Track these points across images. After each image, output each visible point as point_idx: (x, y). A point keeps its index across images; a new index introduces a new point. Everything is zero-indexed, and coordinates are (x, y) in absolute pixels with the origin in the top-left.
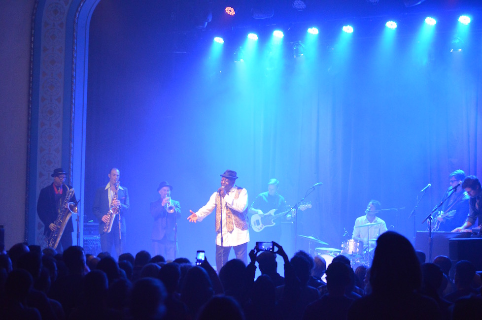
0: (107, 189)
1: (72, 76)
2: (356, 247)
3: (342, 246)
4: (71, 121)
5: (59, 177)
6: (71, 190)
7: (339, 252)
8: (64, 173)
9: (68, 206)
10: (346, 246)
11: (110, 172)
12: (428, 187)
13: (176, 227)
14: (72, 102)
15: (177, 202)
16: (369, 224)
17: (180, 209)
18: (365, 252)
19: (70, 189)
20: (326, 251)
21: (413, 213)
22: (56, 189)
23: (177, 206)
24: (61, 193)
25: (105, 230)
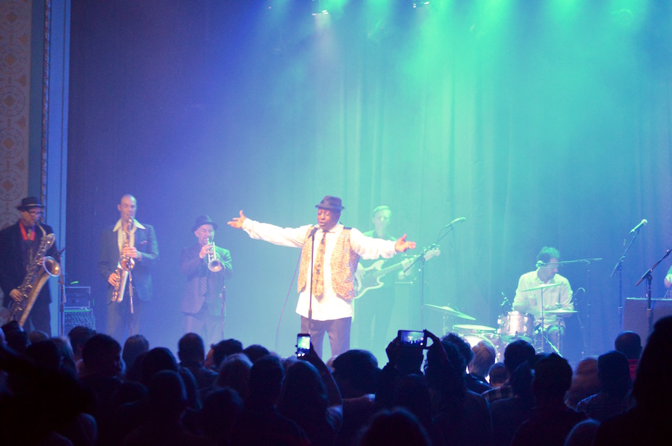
0: (117, 231)
1: (45, 40)
2: (522, 324)
3: (499, 322)
4: (43, 116)
5: (29, 212)
6: (50, 236)
7: (493, 332)
8: (39, 205)
9: (44, 262)
10: (506, 322)
11: (119, 202)
12: (642, 225)
13: (224, 293)
14: (44, 83)
15: (225, 251)
16: (543, 285)
17: (232, 263)
18: (537, 332)
19: (47, 234)
20: (471, 330)
21: (618, 267)
22: (23, 231)
23: (225, 258)
24: (32, 239)
25: (114, 299)
